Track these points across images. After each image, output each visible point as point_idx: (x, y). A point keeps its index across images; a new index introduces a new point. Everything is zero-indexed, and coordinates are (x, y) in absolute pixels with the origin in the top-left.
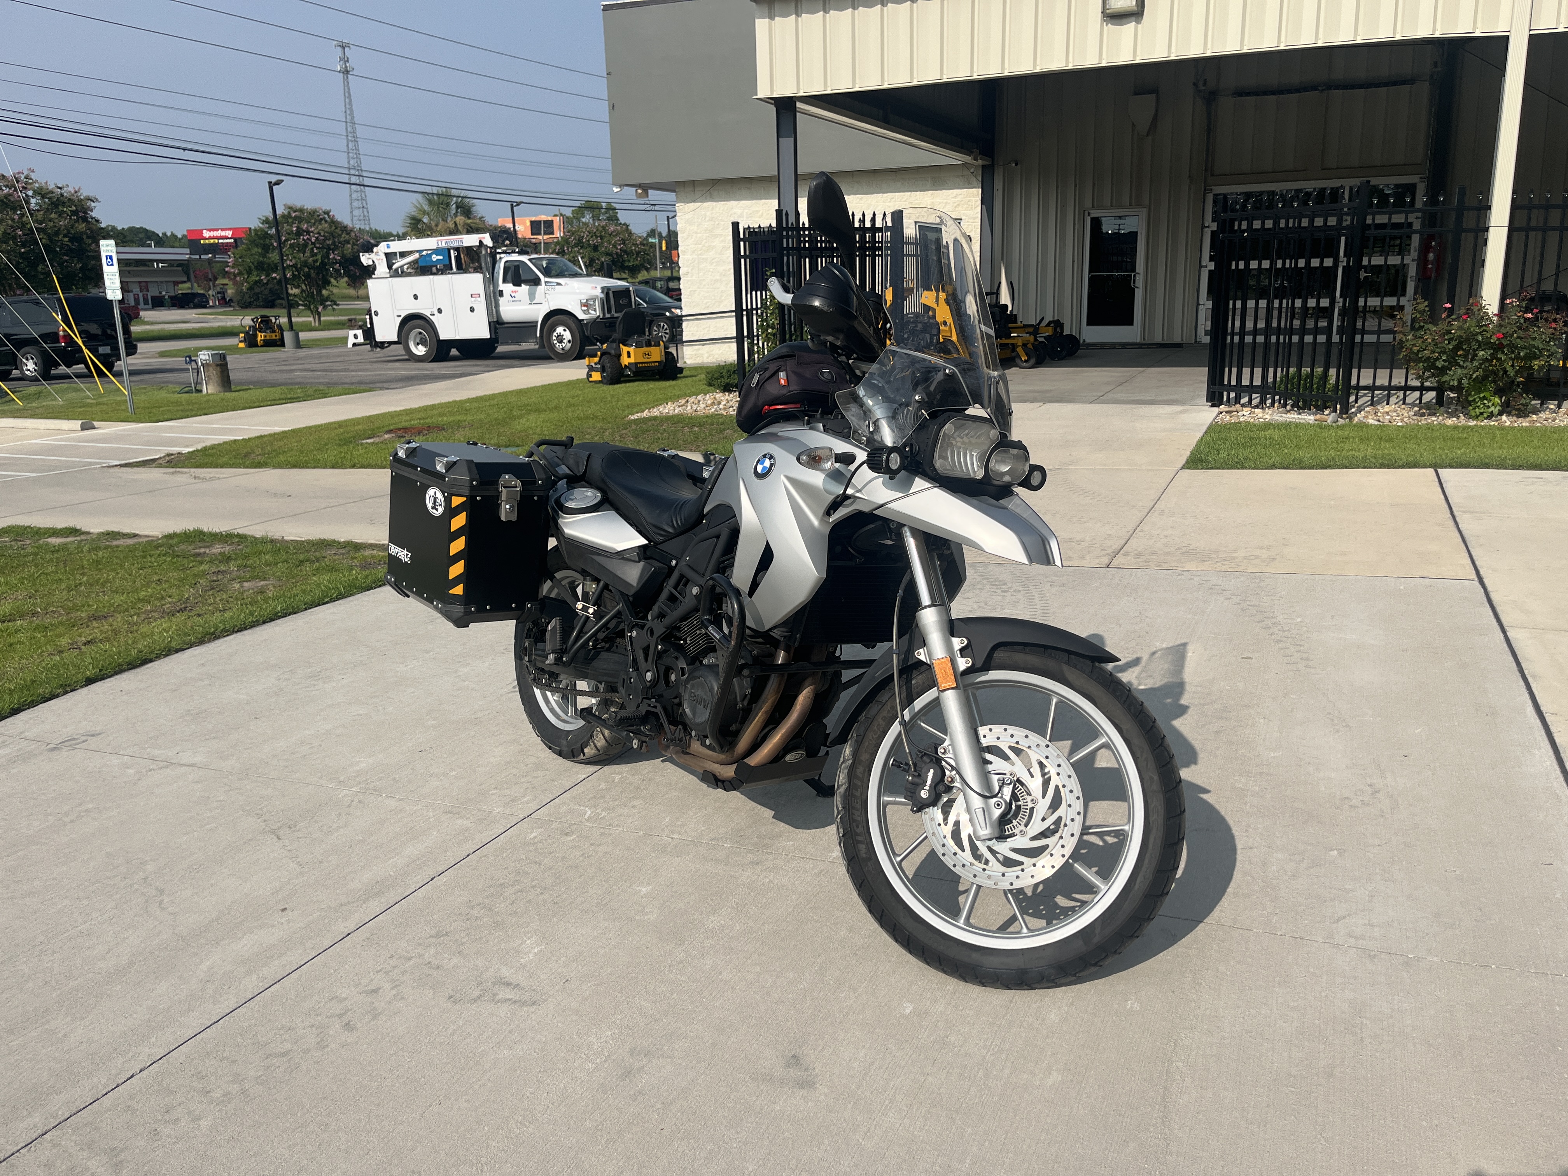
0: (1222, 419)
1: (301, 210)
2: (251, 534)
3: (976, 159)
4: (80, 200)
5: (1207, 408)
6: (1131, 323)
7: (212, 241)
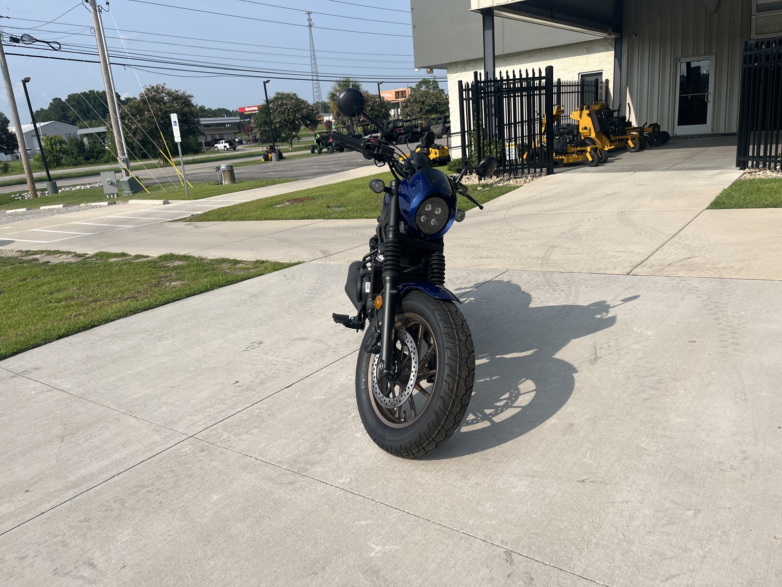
0: (745, 177)
1: (283, 94)
2: (193, 256)
3: (610, 35)
4: (186, 97)
5: (737, 171)
6: (706, 123)
7: (249, 112)
